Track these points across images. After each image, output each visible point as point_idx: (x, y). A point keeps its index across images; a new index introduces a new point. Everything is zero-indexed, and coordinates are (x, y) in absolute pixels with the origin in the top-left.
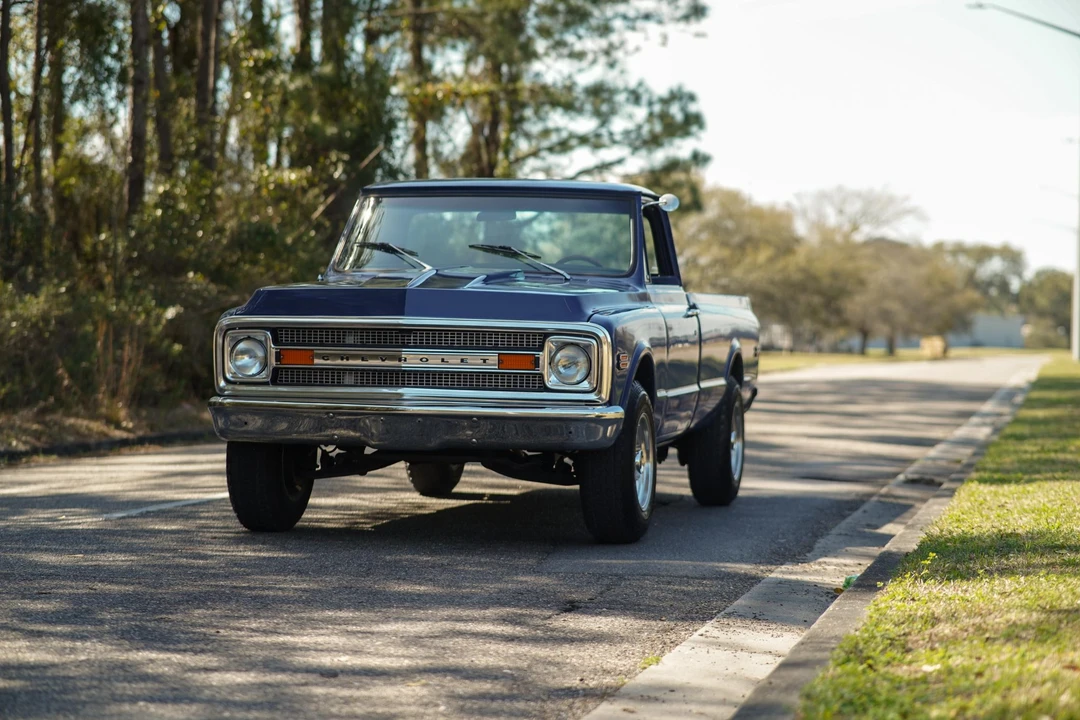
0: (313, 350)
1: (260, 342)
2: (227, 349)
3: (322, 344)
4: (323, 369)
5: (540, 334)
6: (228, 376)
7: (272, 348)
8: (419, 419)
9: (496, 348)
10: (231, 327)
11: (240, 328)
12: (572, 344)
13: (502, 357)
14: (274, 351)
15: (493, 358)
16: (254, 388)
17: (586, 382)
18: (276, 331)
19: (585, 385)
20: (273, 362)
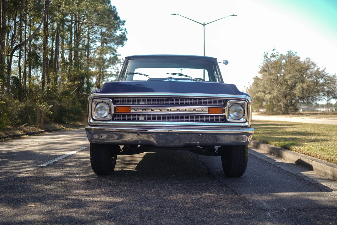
0: (130, 106)
1: (107, 104)
2: (94, 106)
3: (133, 104)
4: (134, 114)
5: (224, 100)
6: (94, 118)
7: (113, 106)
8: (177, 135)
9: (206, 105)
10: (95, 98)
11: (99, 98)
12: (237, 103)
13: (210, 109)
14: (114, 107)
15: (206, 109)
16: (105, 122)
17: (242, 119)
18: (114, 99)
19: (242, 120)
20: (113, 112)
